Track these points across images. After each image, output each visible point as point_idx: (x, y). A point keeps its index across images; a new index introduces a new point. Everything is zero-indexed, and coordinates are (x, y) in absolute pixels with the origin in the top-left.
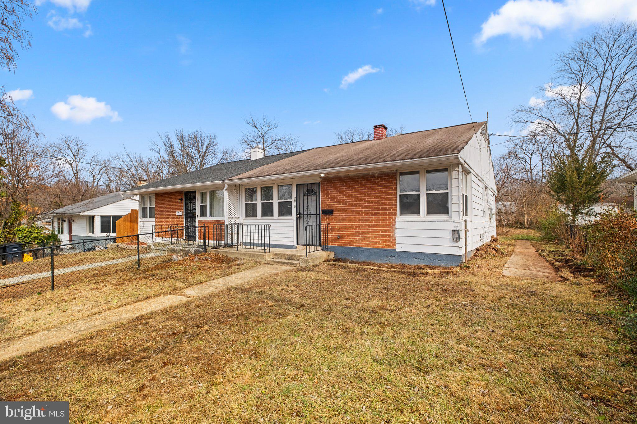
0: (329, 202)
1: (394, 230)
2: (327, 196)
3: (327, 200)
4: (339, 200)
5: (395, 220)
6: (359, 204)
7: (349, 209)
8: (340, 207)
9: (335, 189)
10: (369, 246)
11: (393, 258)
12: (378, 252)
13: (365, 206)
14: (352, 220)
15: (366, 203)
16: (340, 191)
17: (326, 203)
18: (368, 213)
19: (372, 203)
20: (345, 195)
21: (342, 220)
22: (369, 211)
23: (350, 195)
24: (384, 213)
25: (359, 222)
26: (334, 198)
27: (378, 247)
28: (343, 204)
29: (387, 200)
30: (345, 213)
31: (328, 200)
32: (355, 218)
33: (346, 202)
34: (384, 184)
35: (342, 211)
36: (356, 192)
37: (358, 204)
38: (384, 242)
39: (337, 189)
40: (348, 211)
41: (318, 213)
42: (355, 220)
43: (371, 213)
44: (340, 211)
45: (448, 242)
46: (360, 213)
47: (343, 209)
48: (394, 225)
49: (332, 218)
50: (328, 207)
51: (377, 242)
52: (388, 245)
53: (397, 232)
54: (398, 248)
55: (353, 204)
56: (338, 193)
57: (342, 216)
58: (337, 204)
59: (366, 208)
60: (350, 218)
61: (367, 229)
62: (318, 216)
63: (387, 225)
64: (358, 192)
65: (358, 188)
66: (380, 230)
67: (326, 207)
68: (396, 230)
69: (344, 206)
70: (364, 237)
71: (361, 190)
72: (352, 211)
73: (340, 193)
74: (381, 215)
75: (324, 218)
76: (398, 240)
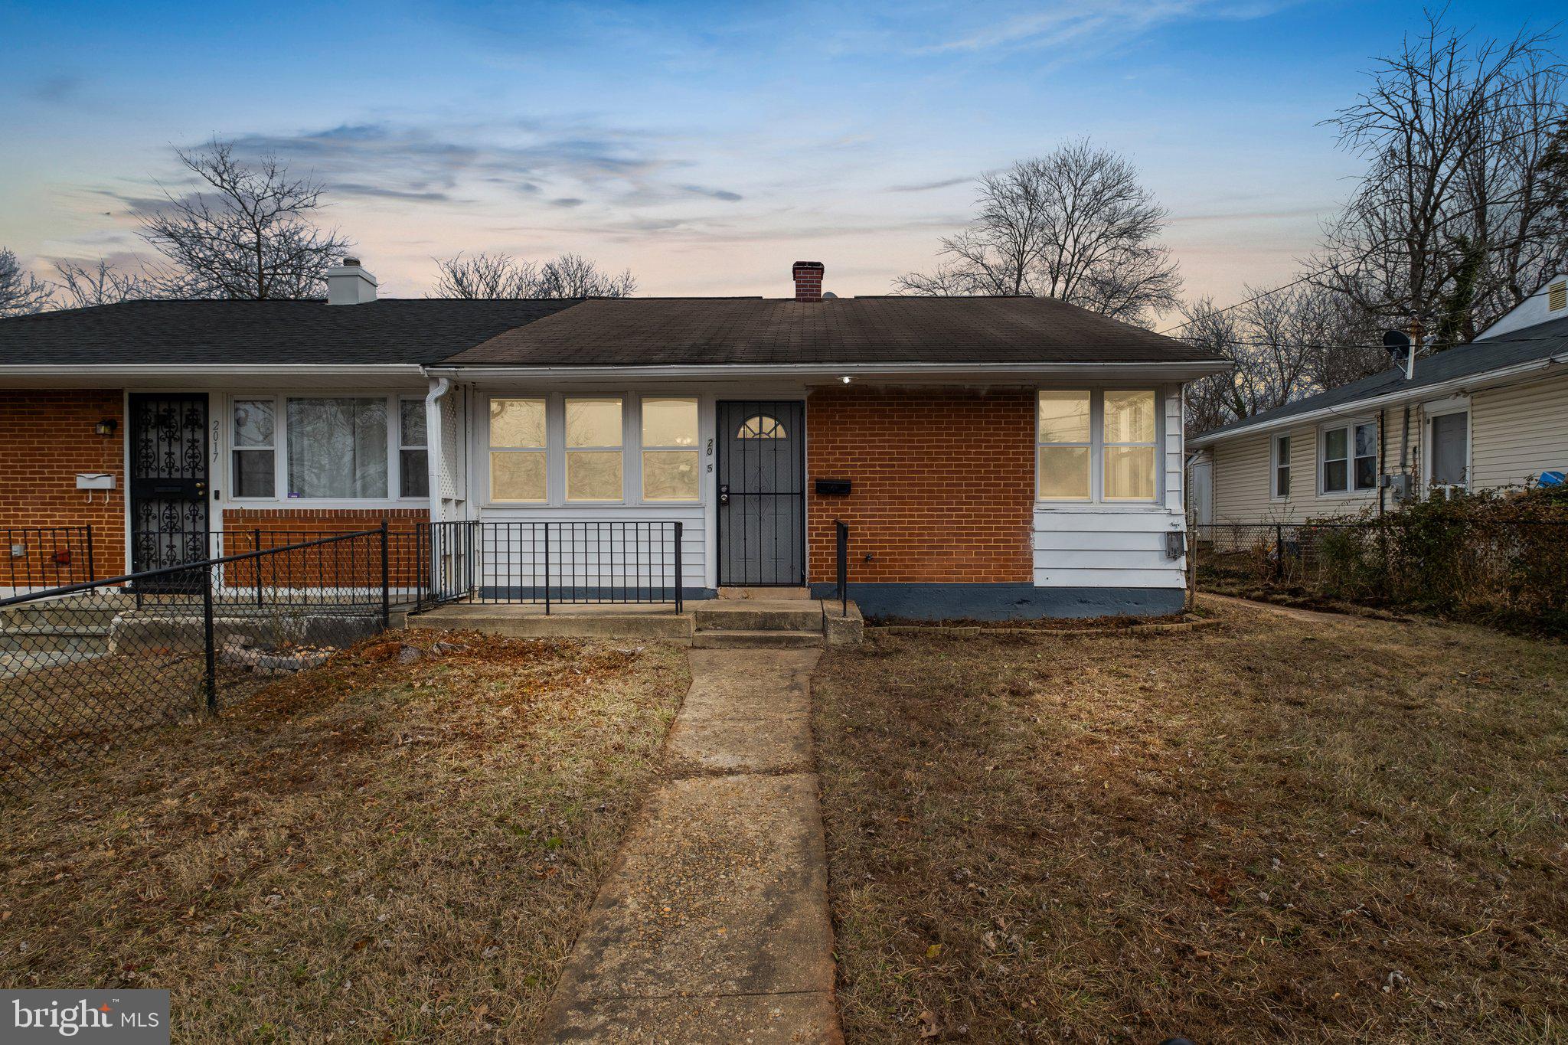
0: (836, 460)
1: (1028, 535)
2: (828, 441)
3: (829, 454)
4: (868, 453)
5: (1031, 510)
6: (931, 466)
7: (900, 479)
8: (872, 472)
9: (857, 423)
10: (958, 579)
11: (1025, 605)
12: (980, 593)
13: (948, 472)
14: (910, 510)
15: (950, 466)
16: (874, 429)
17: (827, 460)
18: (958, 491)
19: (970, 466)
20: (888, 441)
21: (879, 510)
22: (960, 485)
23: (904, 441)
24: (1002, 491)
25: (932, 516)
26: (852, 448)
27: (984, 579)
28: (881, 466)
29: (1011, 460)
30: (889, 491)
31: (835, 454)
32: (919, 504)
33: (891, 460)
34: (1003, 417)
35: (879, 485)
36: (923, 435)
37: (926, 466)
38: (1002, 566)
39: (864, 423)
40: (899, 485)
41: (797, 490)
42: (917, 510)
43: (966, 491)
44: (872, 485)
45: (1157, 561)
46: (932, 491)
47: (881, 479)
48: (1030, 522)
49: (848, 504)
50: (833, 473)
51: (982, 566)
52: (1013, 573)
53: (1038, 541)
54: (1040, 580)
55: (911, 466)
56: (865, 435)
57: (878, 498)
58: (861, 466)
59: (952, 479)
60: (906, 504)
61: (955, 535)
62: (797, 498)
63: (1010, 522)
64: (928, 435)
65: (929, 423)
66: (991, 535)
67: (826, 473)
68: (1035, 536)
69: (884, 472)
70: (945, 554)
71: (938, 428)
72: (910, 485)
73: (871, 435)
74: (995, 497)
75: (816, 504)
76: (1038, 560)
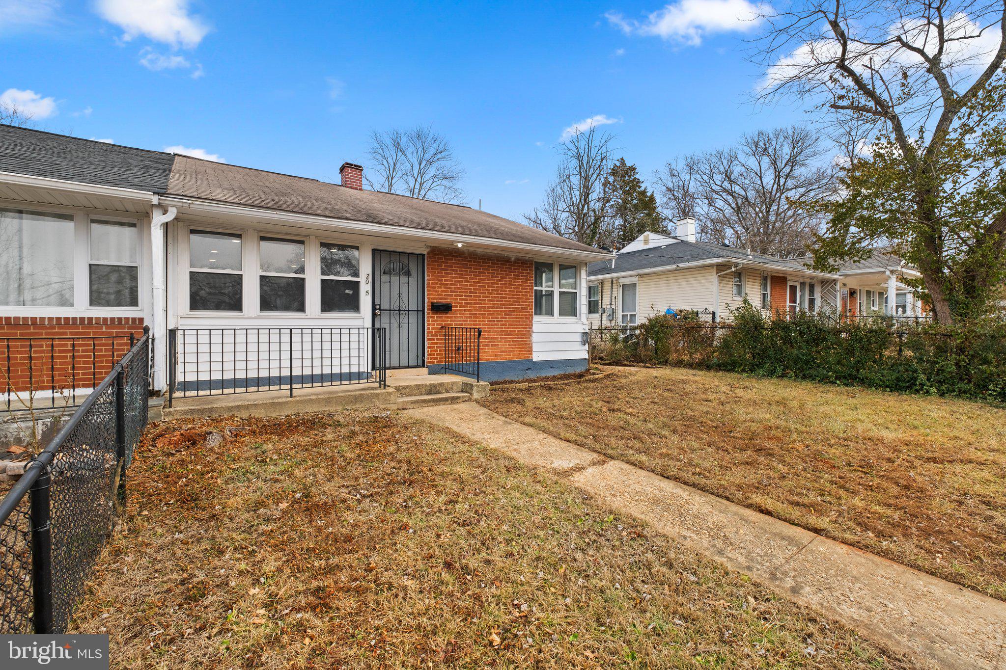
0: (443, 291)
1: (530, 334)
2: (438, 280)
3: (438, 287)
4: (459, 288)
5: (532, 321)
6: (489, 297)
7: (475, 303)
8: (461, 299)
9: (453, 270)
10: (501, 359)
11: (529, 371)
12: (510, 365)
13: (497, 301)
14: (479, 321)
15: (498, 297)
16: (462, 274)
17: (437, 291)
18: (501, 311)
19: (506, 298)
20: (469, 282)
21: (464, 321)
22: (502, 308)
23: (477, 282)
24: (520, 312)
25: (489, 325)
26: (451, 284)
27: (513, 358)
28: (465, 296)
29: (523, 295)
30: (469, 311)
31: (441, 287)
32: (484, 318)
33: (470, 292)
34: (520, 273)
35: (464, 307)
36: (485, 280)
37: (487, 297)
38: (520, 351)
39: (457, 271)
40: (474, 307)
41: (420, 308)
42: (483, 321)
43: (505, 311)
44: (460, 307)
45: (578, 346)
46: (489, 311)
47: (465, 303)
48: (531, 328)
49: (448, 317)
50: (441, 299)
51: (511, 351)
52: (524, 354)
53: (535, 337)
54: (536, 357)
55: (480, 297)
56: (457, 278)
57: (463, 314)
58: (455, 296)
59: (498, 304)
60: (477, 318)
61: (500, 335)
62: (420, 313)
63: (523, 328)
64: (488, 280)
65: (489, 273)
66: (516, 335)
67: (436, 299)
68: (533, 335)
69: (467, 300)
70: (496, 345)
71: (492, 277)
72: (479, 307)
73: (461, 278)
74: (517, 315)
75: (432, 317)
76: (535, 347)
